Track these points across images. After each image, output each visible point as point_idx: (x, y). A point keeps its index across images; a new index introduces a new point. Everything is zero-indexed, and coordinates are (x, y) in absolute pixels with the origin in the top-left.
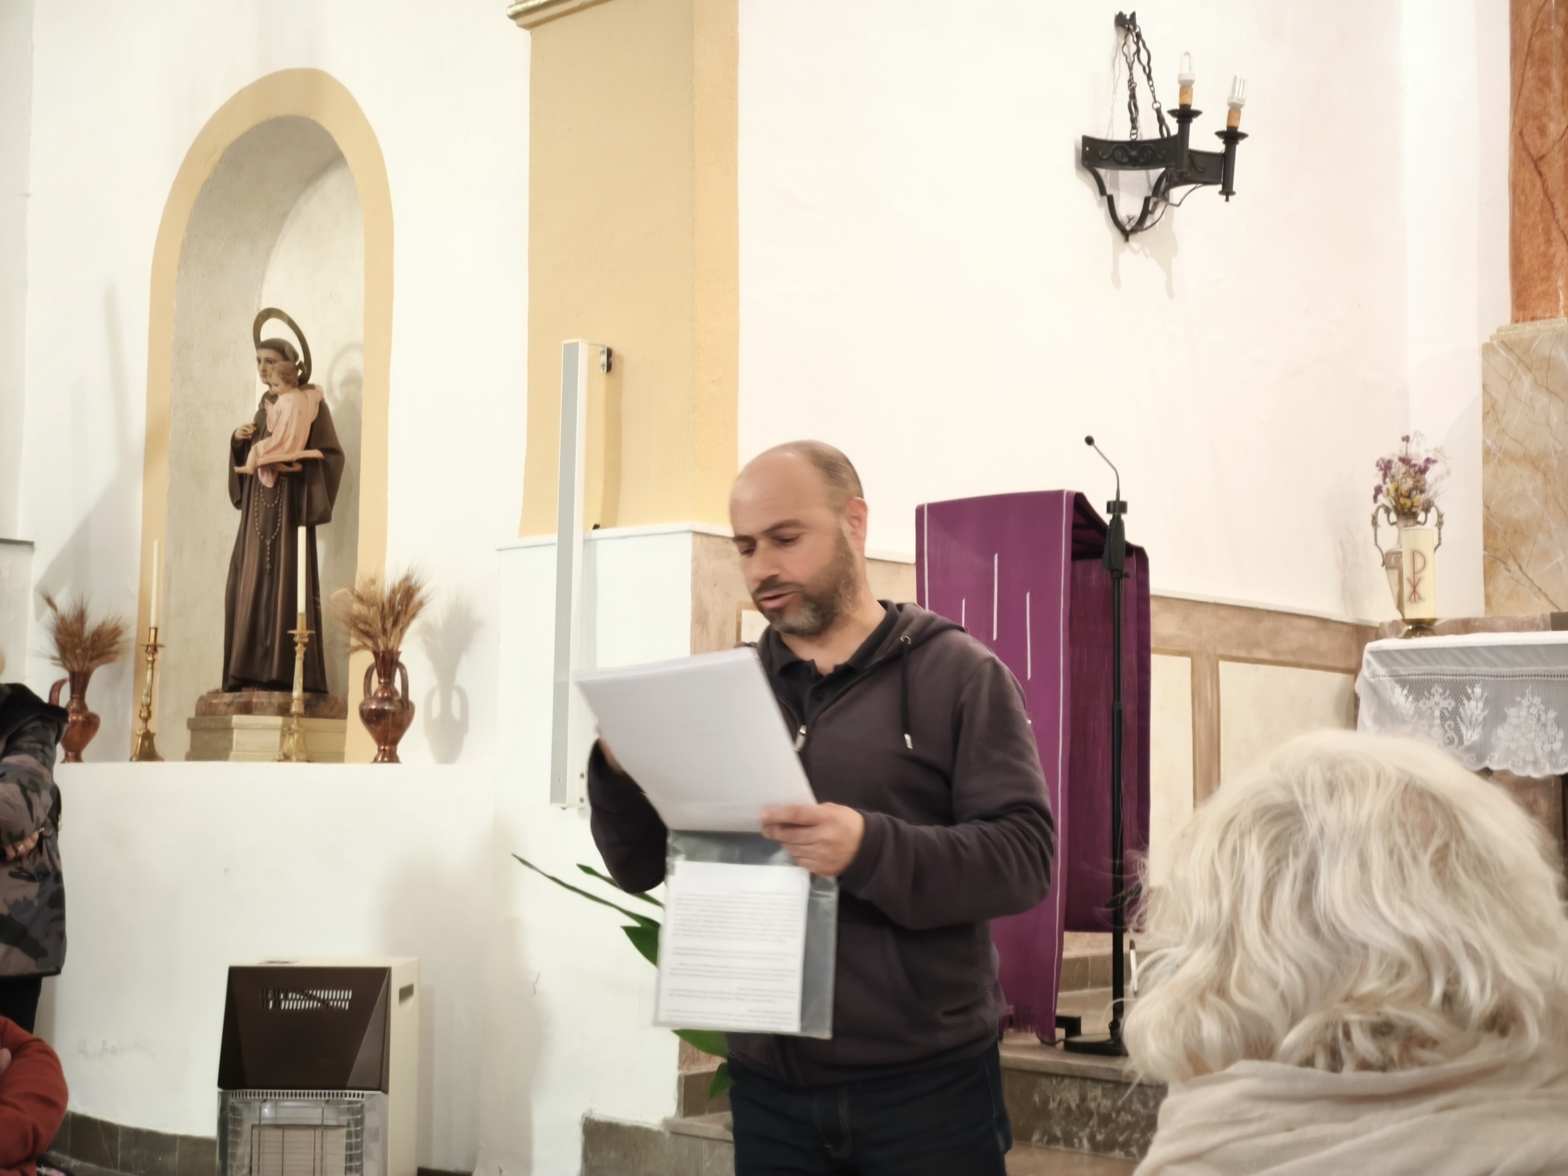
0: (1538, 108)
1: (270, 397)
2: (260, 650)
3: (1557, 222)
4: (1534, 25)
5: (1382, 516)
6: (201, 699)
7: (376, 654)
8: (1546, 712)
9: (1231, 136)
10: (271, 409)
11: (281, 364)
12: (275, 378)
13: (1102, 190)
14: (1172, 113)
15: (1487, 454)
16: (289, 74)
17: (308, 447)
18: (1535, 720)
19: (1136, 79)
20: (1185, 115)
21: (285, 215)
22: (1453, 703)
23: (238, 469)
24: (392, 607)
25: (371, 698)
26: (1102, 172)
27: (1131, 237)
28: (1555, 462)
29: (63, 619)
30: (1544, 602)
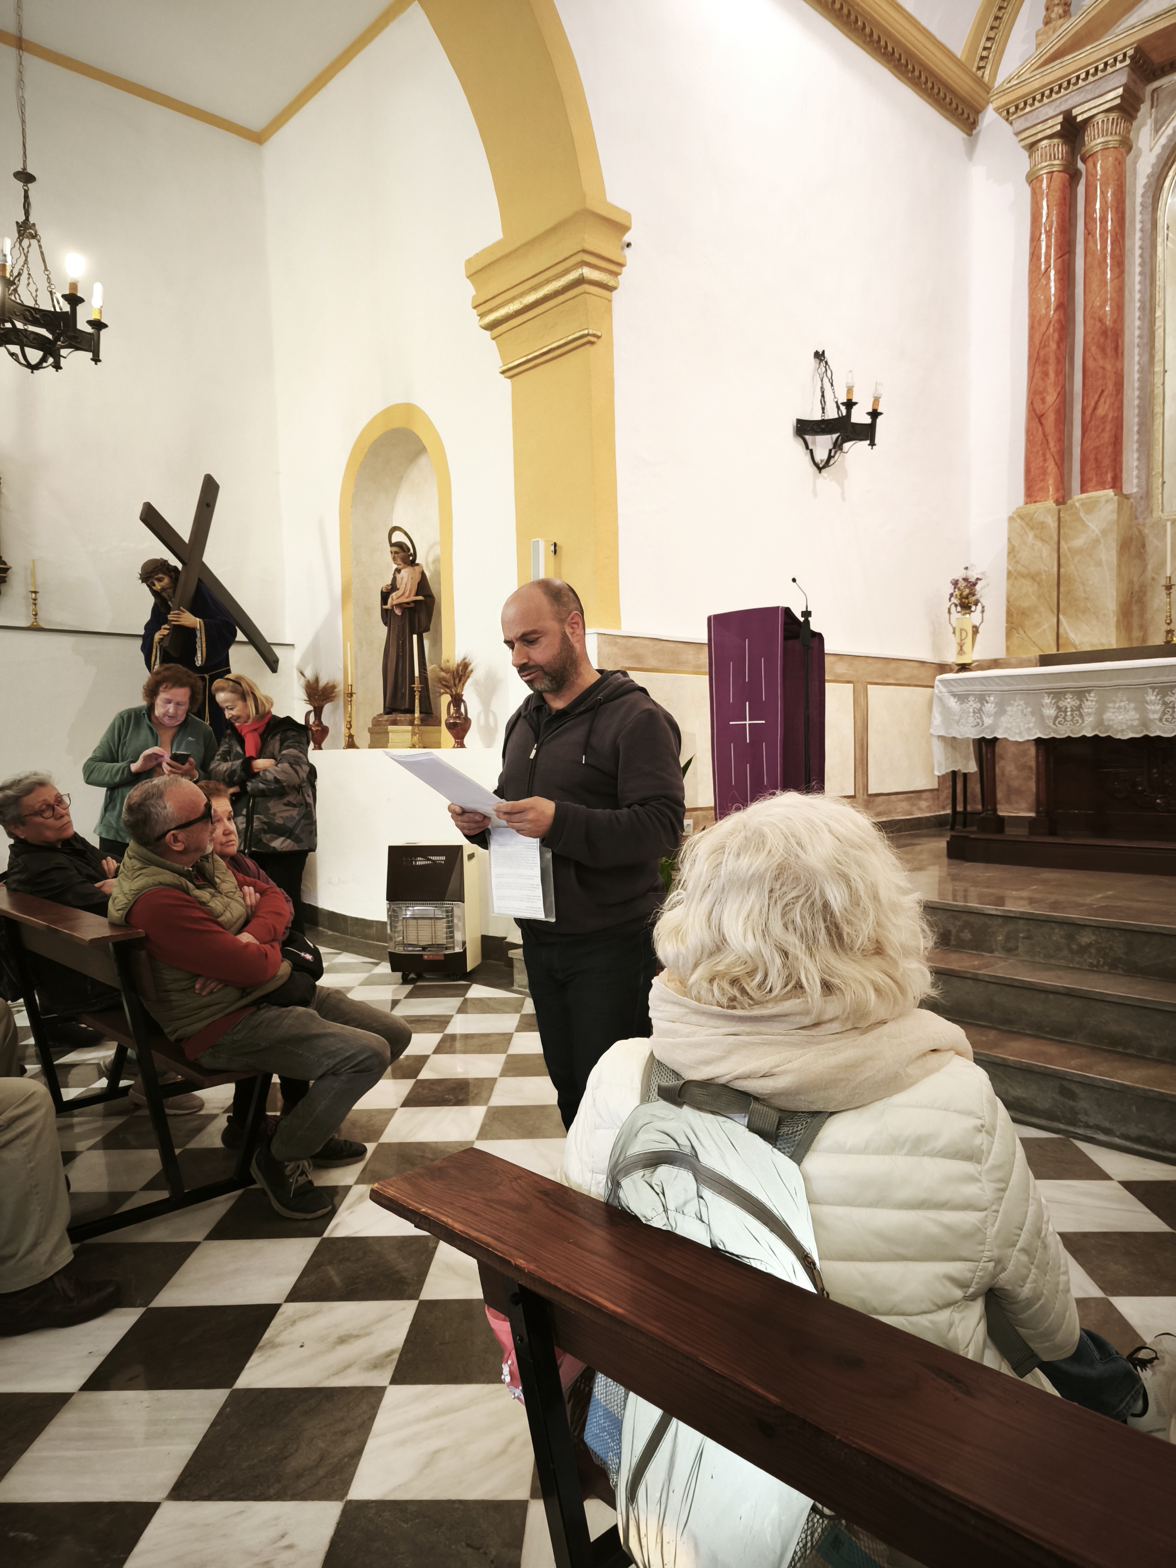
0: (1041, 389)
1: (398, 571)
2: (399, 695)
3: (1050, 449)
4: (1040, 343)
5: (953, 608)
6: (374, 718)
7: (452, 696)
8: (1026, 708)
9: (875, 414)
10: (399, 576)
11: (402, 554)
12: (399, 561)
13: (807, 447)
14: (843, 404)
15: (1009, 574)
16: (398, 406)
17: (417, 595)
18: (1020, 713)
19: (825, 386)
20: (850, 404)
21: (401, 478)
22: (979, 705)
23: (385, 607)
24: (458, 673)
25: (450, 717)
26: (807, 437)
27: (823, 471)
28: (1044, 577)
29: (308, 682)
30: (1036, 649)
